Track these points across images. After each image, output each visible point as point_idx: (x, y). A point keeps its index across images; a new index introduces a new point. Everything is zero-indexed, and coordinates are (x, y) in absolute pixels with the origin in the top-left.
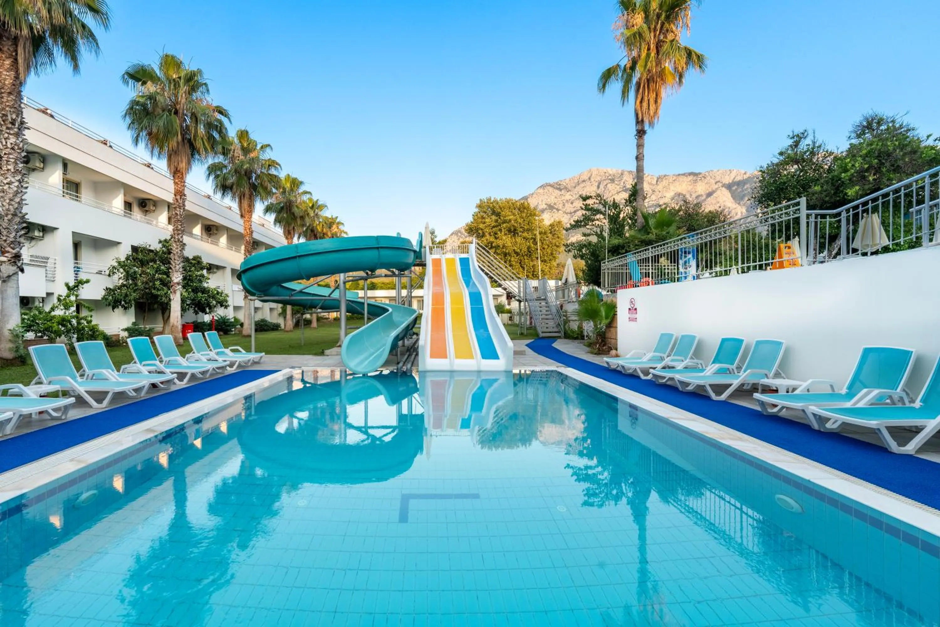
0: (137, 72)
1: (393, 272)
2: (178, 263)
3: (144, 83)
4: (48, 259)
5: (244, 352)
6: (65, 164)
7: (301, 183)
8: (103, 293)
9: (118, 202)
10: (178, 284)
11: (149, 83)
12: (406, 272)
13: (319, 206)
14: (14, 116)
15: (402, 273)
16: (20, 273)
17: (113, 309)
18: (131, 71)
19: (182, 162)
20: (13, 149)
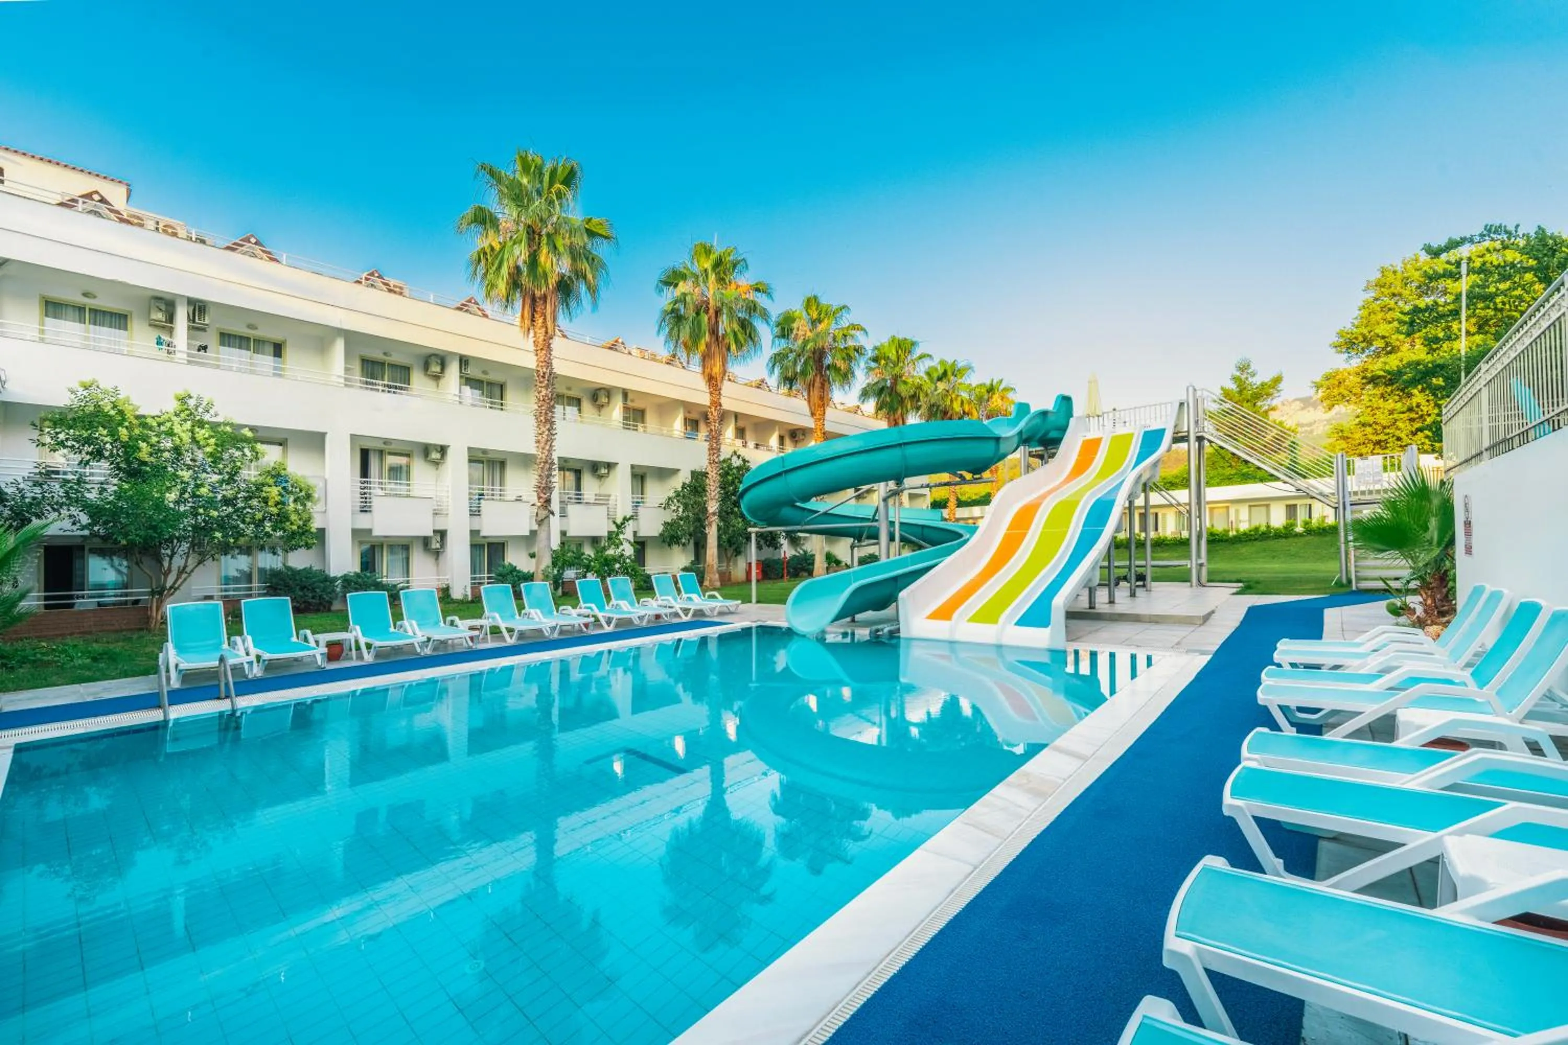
0: (668, 277)
1: (961, 476)
2: (713, 488)
3: (676, 286)
4: (609, 496)
5: (720, 598)
6: (625, 394)
7: (913, 344)
8: (661, 528)
9: (678, 424)
10: (714, 514)
11: (681, 284)
12: (986, 475)
13: (959, 370)
14: (545, 370)
15: (977, 476)
16: (551, 516)
17: (669, 545)
18: (663, 278)
19: (715, 365)
20: (544, 400)
